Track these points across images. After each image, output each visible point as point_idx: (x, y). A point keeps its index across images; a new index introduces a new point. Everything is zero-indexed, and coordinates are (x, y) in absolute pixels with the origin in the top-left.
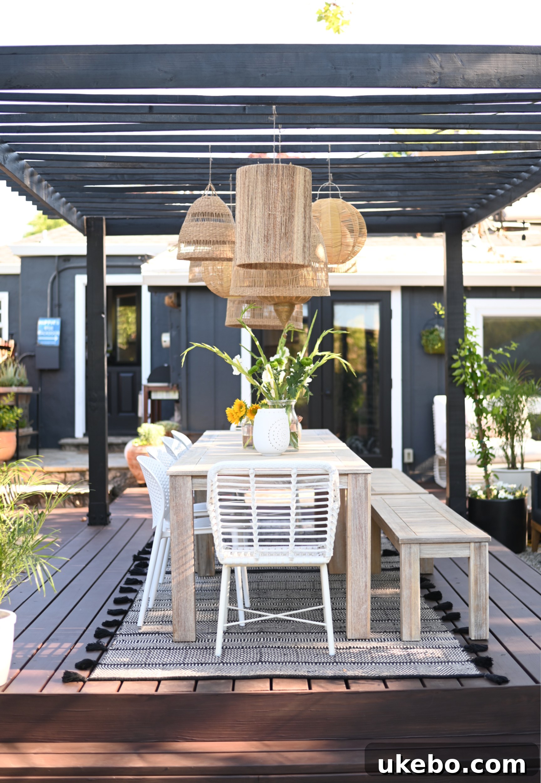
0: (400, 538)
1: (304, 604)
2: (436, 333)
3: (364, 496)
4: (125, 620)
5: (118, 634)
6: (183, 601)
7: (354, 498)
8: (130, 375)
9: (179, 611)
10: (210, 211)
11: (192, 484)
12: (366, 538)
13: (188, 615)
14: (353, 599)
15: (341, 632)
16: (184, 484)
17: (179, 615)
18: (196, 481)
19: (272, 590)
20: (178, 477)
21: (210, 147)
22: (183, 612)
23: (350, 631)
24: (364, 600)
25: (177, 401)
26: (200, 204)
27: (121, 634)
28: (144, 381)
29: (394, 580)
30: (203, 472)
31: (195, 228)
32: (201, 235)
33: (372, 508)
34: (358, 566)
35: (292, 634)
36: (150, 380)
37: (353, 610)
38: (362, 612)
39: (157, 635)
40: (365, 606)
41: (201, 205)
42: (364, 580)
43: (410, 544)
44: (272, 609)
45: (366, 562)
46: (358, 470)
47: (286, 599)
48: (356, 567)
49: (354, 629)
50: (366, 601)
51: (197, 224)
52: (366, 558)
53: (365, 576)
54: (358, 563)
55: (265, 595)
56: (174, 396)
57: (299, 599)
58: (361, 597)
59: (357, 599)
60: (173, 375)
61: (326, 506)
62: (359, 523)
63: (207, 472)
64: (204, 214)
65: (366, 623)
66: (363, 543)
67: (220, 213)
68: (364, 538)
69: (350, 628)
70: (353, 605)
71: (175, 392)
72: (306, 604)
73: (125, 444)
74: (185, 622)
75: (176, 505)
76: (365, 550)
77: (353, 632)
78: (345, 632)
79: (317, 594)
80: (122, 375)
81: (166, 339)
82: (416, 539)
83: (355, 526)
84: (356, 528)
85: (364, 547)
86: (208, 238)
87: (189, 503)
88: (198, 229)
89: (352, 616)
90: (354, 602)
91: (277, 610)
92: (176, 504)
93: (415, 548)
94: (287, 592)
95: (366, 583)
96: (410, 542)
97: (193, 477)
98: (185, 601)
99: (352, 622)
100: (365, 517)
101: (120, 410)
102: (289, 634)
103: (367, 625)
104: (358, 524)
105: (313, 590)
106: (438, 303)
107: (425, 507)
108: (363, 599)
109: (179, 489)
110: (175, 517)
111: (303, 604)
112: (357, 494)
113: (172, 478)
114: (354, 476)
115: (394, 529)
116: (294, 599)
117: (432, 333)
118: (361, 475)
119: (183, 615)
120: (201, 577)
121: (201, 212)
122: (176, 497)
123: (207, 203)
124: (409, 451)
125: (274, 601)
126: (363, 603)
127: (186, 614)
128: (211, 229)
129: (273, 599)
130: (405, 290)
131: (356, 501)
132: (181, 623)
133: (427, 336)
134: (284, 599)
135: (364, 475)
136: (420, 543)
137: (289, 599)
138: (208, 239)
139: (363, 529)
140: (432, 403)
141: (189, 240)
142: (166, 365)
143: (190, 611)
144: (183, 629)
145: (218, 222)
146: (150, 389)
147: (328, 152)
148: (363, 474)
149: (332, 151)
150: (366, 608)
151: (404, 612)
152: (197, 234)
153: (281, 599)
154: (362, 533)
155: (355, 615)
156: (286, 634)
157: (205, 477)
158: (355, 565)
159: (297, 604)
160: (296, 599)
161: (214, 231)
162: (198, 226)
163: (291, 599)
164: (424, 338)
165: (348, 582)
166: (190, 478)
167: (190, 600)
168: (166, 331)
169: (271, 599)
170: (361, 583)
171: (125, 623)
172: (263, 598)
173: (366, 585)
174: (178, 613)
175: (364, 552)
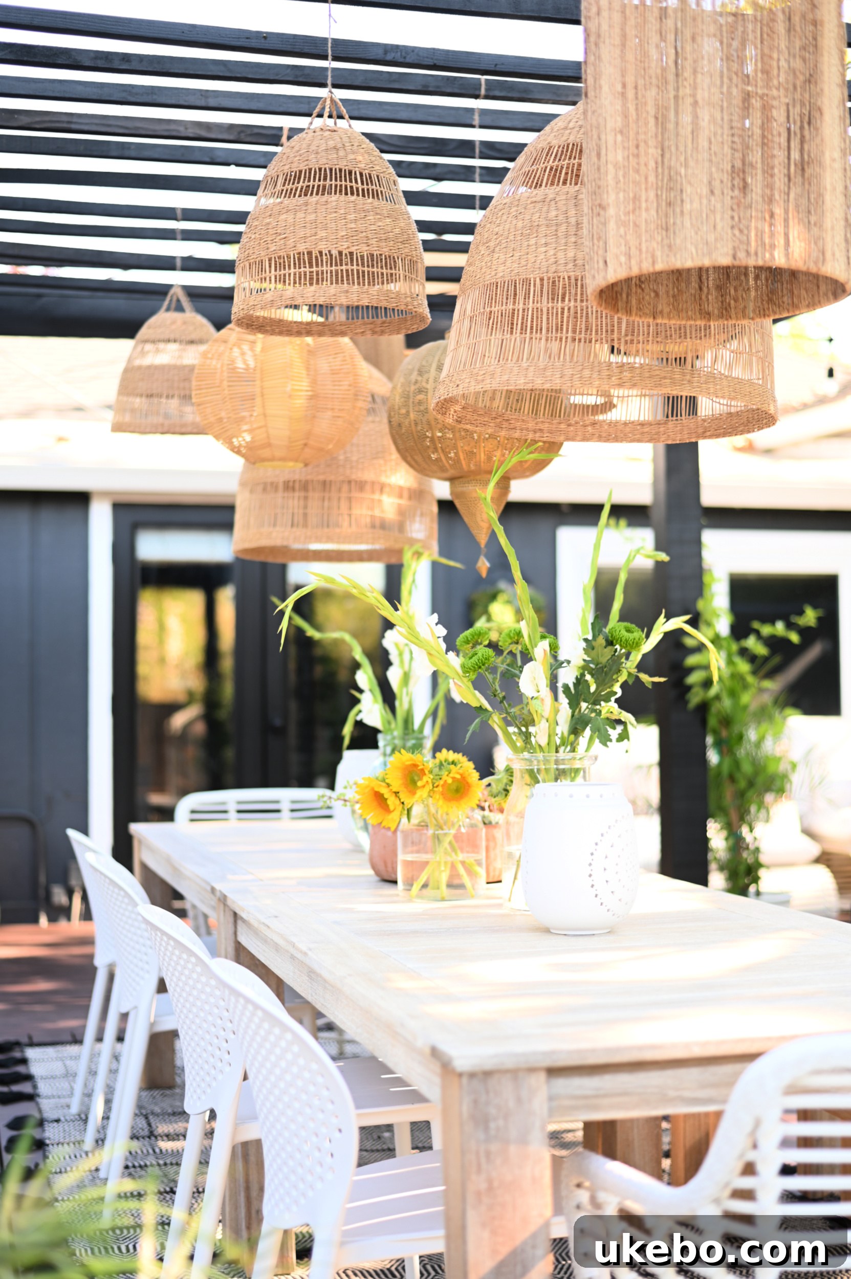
10: (342, 164)
26: (309, 145)
31: (301, 215)
32: (322, 234)
41: (313, 148)
51: (306, 204)
64: (322, 173)
67: (374, 174)
86: (346, 245)
88: (312, 217)
121: (315, 166)
123: (331, 143)
128: (352, 217)
138: (344, 246)
141: (282, 253)
145: (371, 200)
152: (308, 232)
161: (360, 226)
162: (310, 208)
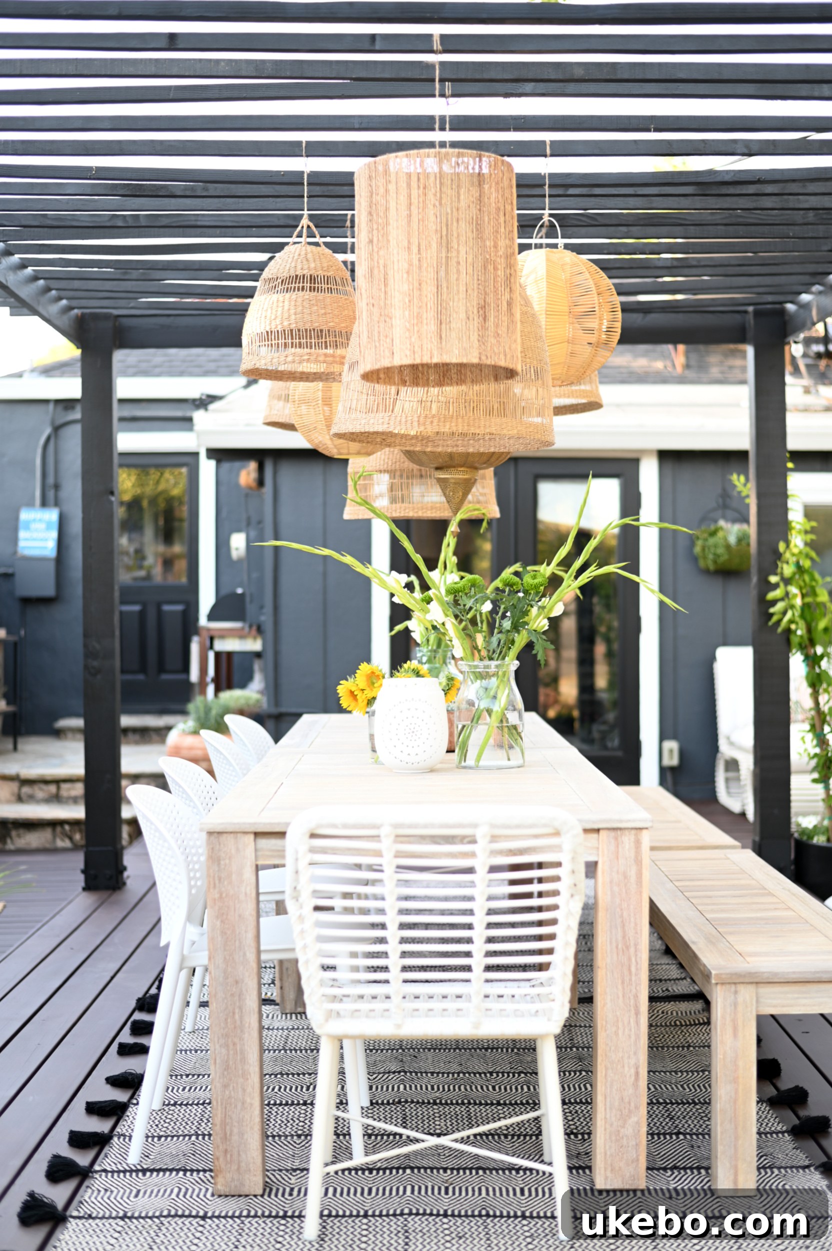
0: (713, 972)
1: (497, 1088)
2: (720, 534)
3: (633, 879)
4: (118, 1130)
5: (97, 1172)
6: (236, 1106)
7: (611, 882)
8: (179, 608)
9: (228, 1128)
11: (256, 850)
12: (637, 969)
13: (245, 1137)
14: (608, 1104)
15: (580, 1167)
16: (238, 850)
17: (226, 1138)
18: (263, 843)
19: (429, 1050)
20: (225, 835)
21: (304, 145)
22: (236, 1130)
23: (603, 1171)
24: (632, 1104)
25: (258, 655)
27: (105, 1171)
28: (203, 621)
29: (676, 1025)
30: (279, 824)
33: (652, 903)
34: (620, 1032)
35: (474, 1172)
36: (212, 617)
37: (608, 1126)
38: (629, 1131)
39: (181, 1173)
40: (634, 1119)
42: (632, 1062)
43: (735, 983)
44: (429, 1103)
45: (637, 1023)
46: (621, 821)
47: (458, 1073)
48: (616, 1033)
49: (609, 1169)
50: (637, 1108)
52: (637, 1013)
53: (635, 1053)
54: (620, 1024)
55: (415, 1065)
56: (254, 645)
57: (485, 1074)
58: (627, 1100)
59: (617, 1104)
60: (251, 609)
61: (555, 907)
62: (624, 937)
63: (288, 824)
65: (638, 1156)
66: (630, 980)
68: (633, 969)
69: (602, 1166)
70: (608, 1116)
71: (255, 638)
72: (500, 1088)
73: (169, 728)
74: (239, 1152)
75: (221, 897)
76: (636, 997)
77: (609, 1174)
78: (590, 1168)
79: (521, 1062)
80: (166, 608)
81: (238, 542)
82: (750, 974)
83: (614, 945)
84: (617, 947)
85: (634, 990)
87: (248, 892)
89: (605, 1140)
90: (611, 1109)
91: (441, 1103)
92: (221, 894)
93: (746, 993)
94: (460, 1056)
95: (637, 1068)
96: (736, 980)
97: (257, 834)
98: (239, 1107)
99: (606, 1154)
100: (636, 924)
101: (161, 669)
102: (468, 1172)
103: (638, 1160)
104: (620, 938)
105: (512, 1050)
106: (739, 475)
107: (743, 882)
108: (629, 1103)
109: (227, 861)
110: (218, 923)
111: (494, 1088)
112: (618, 872)
113: (212, 838)
114: (612, 834)
115: (693, 943)
116: (475, 1074)
117: (713, 534)
118: (627, 832)
119: (235, 1138)
120: (286, 1014)
122: (220, 879)
124: (672, 745)
125: (433, 1081)
126: (630, 1111)
127: (241, 1134)
129: (432, 1073)
130: (666, 456)
131: (616, 889)
132: (231, 1156)
133: (706, 540)
134: (453, 1074)
135: (633, 832)
136: (757, 983)
137: (464, 1074)
139: (632, 950)
140: (713, 658)
142: (240, 591)
143: (252, 1128)
144: (234, 1167)
146: (213, 633)
147: (545, 156)
148: (632, 829)
149: (552, 155)
150: (638, 1123)
151: (722, 1133)
153: (448, 1073)
154: (630, 959)
155: (614, 1138)
156: (461, 1172)
157: (282, 834)
158: (614, 1029)
159: (482, 1088)
160: (480, 1074)
163: (469, 1073)
164: (699, 543)
165: (599, 1066)
166: (252, 837)
167: (251, 1105)
168: (239, 530)
169: (426, 1073)
170: (626, 1069)
171: (116, 1139)
172: (411, 1073)
173: (637, 1074)
174: (226, 1134)
175: (632, 1002)
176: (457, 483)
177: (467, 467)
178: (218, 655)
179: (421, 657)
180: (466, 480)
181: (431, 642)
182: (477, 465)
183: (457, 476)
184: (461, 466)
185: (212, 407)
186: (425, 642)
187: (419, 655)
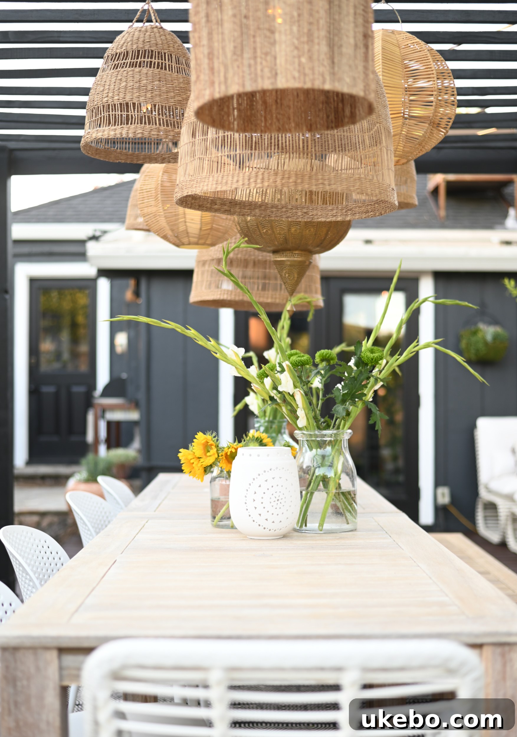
2: (480, 334)
8: (83, 389)
11: (61, 669)
16: (38, 668)
25: (135, 423)
28: (97, 398)
36: (103, 395)
56: (134, 416)
60: (130, 389)
71: (134, 411)
80: (75, 389)
97: (62, 650)
101: (71, 432)
117: (474, 333)
124: (444, 491)
133: (469, 338)
142: (125, 376)
146: (104, 407)
164: (464, 341)
166: (54, 654)
168: (121, 331)
176: (293, 265)
177: (302, 250)
178: (110, 424)
179: (259, 427)
180: (300, 262)
181: (268, 414)
182: (310, 248)
183: (292, 259)
184: (296, 250)
185: (103, 239)
186: (262, 414)
187: (257, 425)
